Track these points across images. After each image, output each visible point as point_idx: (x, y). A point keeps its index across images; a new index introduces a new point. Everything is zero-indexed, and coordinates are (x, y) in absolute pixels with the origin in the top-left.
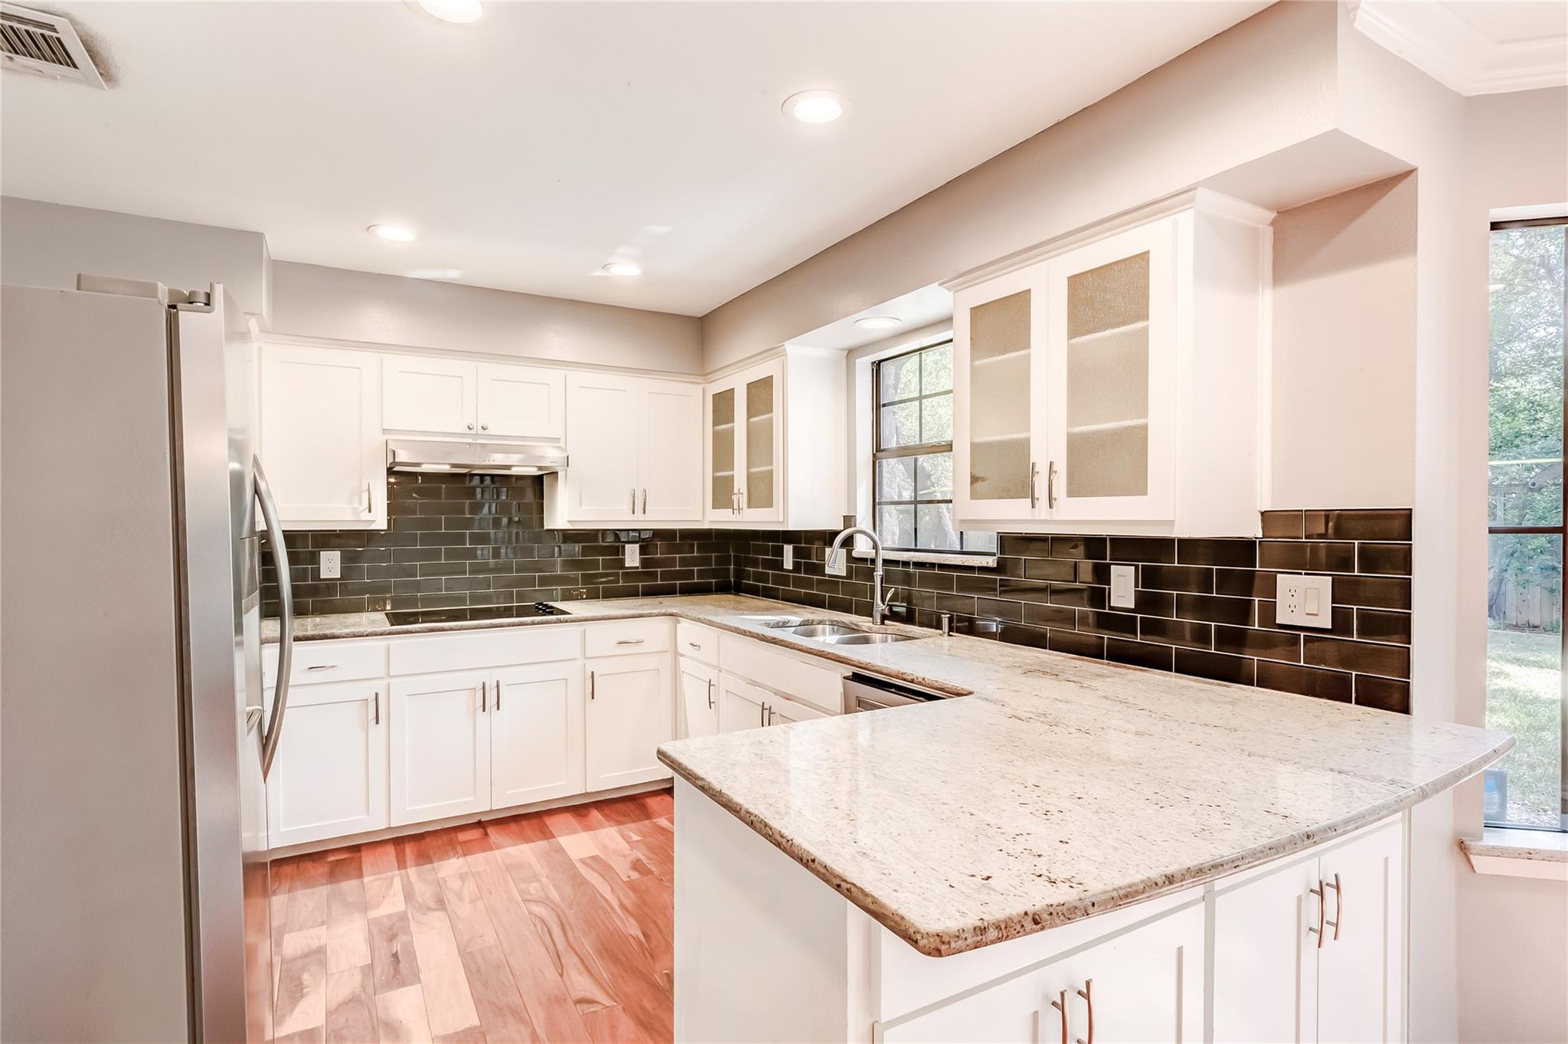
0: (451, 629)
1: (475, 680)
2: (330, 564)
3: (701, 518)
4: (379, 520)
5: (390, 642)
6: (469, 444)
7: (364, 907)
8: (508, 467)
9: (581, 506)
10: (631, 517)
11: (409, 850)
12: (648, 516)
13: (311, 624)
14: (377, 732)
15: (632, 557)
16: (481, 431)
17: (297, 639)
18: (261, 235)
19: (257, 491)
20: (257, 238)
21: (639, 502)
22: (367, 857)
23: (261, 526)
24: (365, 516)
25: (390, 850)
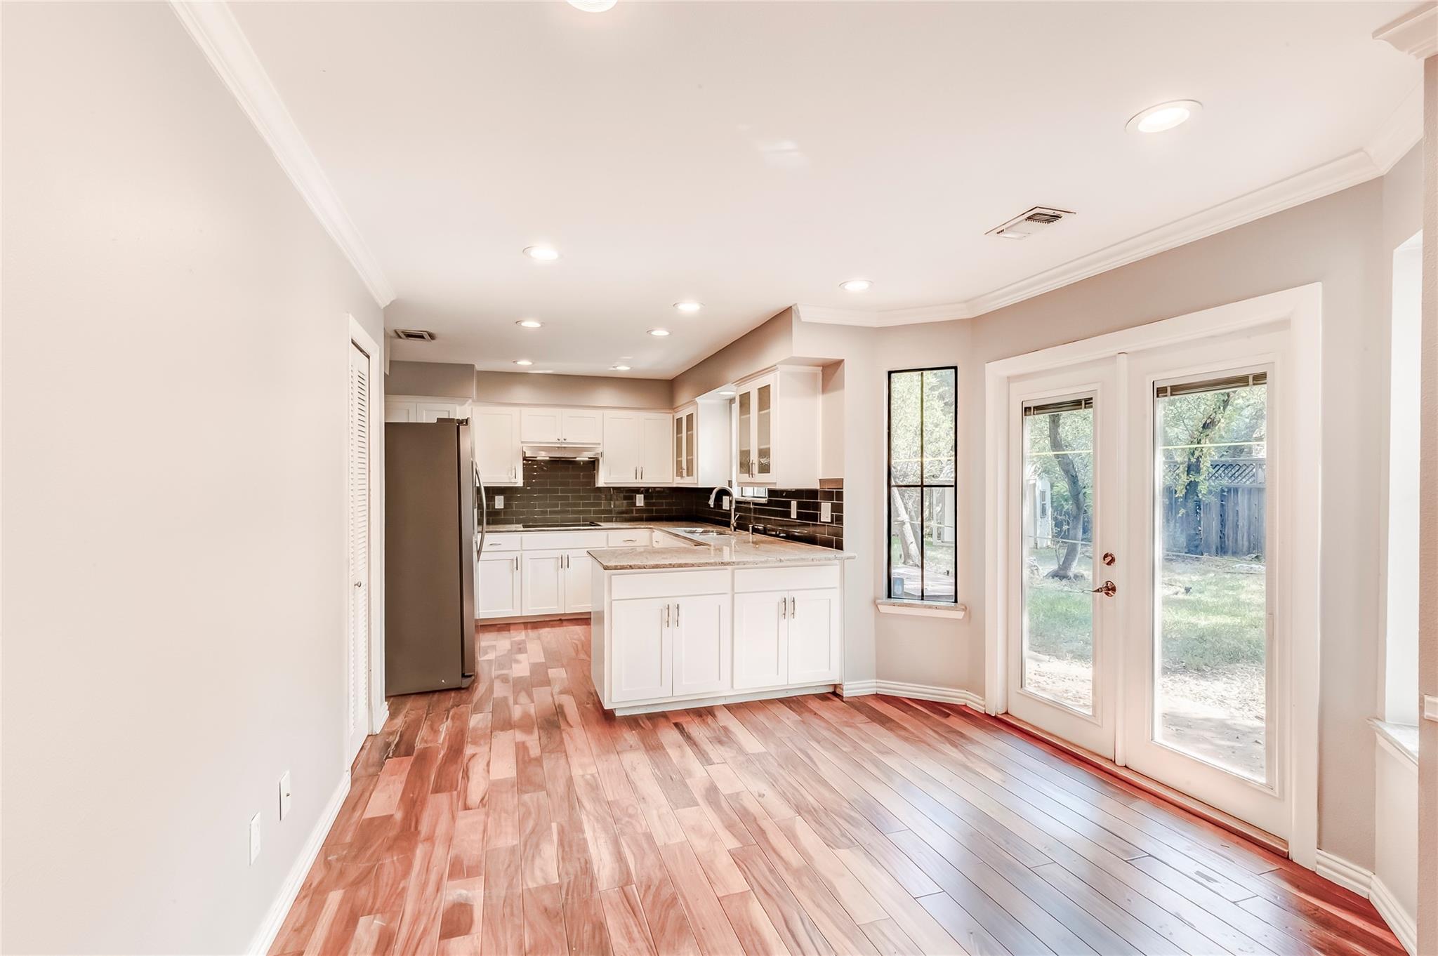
0: (548, 531)
1: (558, 554)
2: (499, 502)
3: (671, 481)
4: (519, 482)
5: (523, 535)
6: (558, 447)
7: (510, 638)
8: (575, 458)
9: (610, 474)
10: (635, 481)
11: (529, 626)
12: (644, 480)
13: (492, 528)
14: (517, 573)
15: (640, 501)
16: (564, 441)
17: (487, 532)
18: (474, 365)
19: (477, 473)
20: (473, 366)
21: (639, 473)
22: (512, 627)
23: (478, 485)
24: (513, 480)
25: (522, 626)
